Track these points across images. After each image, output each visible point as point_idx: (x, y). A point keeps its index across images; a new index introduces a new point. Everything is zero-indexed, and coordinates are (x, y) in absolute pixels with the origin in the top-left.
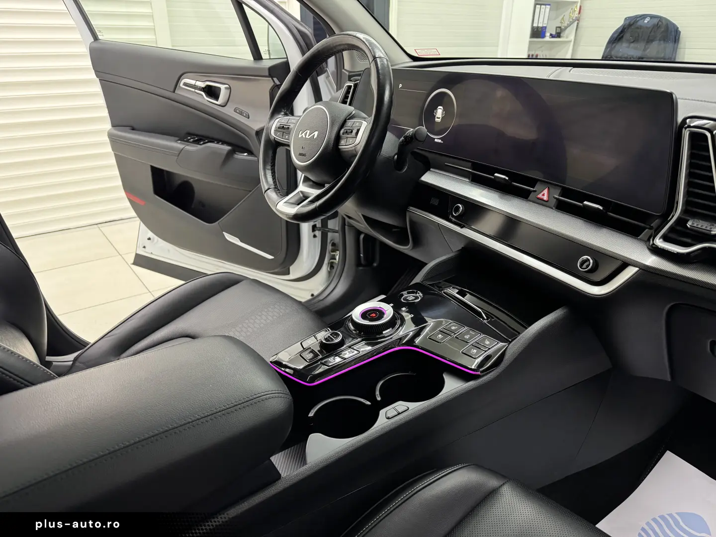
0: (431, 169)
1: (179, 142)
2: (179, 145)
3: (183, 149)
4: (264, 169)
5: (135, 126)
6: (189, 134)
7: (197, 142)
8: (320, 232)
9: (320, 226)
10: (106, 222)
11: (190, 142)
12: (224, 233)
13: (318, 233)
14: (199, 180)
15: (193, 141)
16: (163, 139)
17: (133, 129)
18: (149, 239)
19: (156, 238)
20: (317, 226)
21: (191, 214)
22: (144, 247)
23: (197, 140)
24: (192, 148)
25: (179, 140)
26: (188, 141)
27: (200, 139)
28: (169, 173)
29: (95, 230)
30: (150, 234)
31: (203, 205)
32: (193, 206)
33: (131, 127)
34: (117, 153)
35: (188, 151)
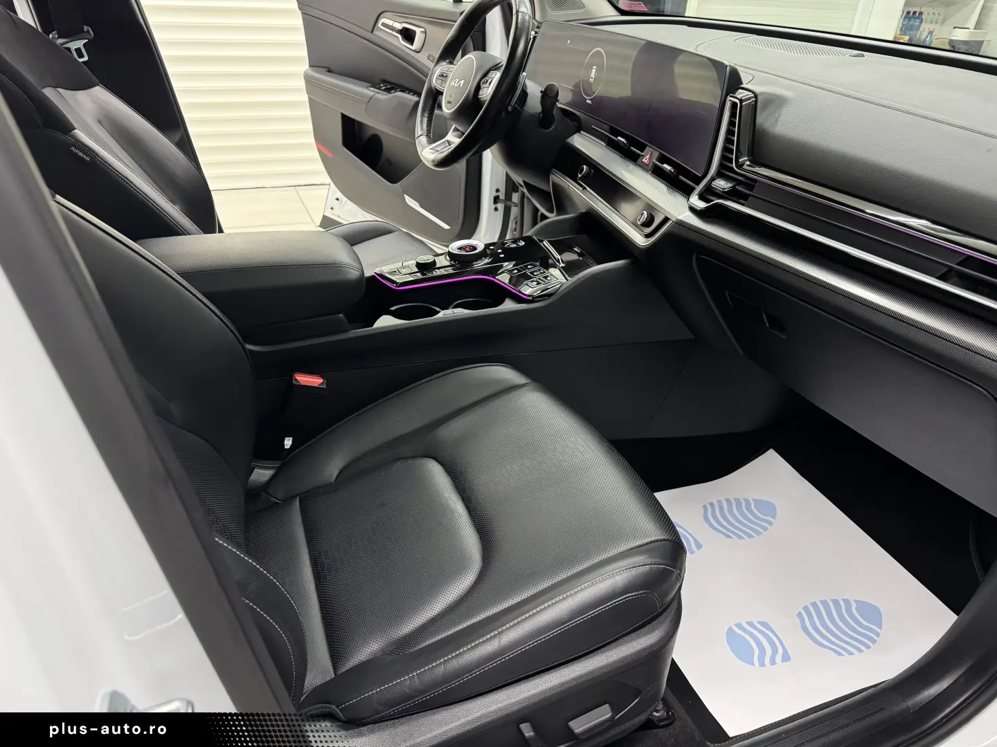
0: (581, 132)
1: (372, 89)
2: (370, 92)
3: (372, 97)
4: (422, 115)
5: (332, 68)
6: (384, 81)
7: (388, 90)
8: (503, 205)
9: (504, 198)
10: (305, 185)
11: (381, 90)
12: (405, 195)
13: (501, 206)
14: (387, 134)
15: (385, 89)
16: (354, 84)
17: (330, 71)
18: (337, 199)
19: (344, 199)
20: (501, 198)
21: (379, 173)
22: (332, 208)
23: (389, 88)
24: (382, 96)
25: (371, 87)
26: (379, 89)
27: (391, 87)
28: (360, 124)
29: (291, 193)
30: (339, 194)
31: (390, 164)
32: (380, 164)
33: (326, 68)
34: (312, 97)
35: (378, 100)
